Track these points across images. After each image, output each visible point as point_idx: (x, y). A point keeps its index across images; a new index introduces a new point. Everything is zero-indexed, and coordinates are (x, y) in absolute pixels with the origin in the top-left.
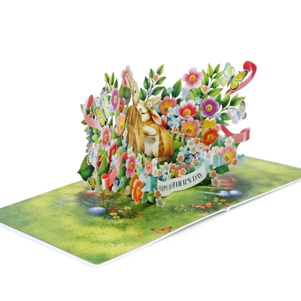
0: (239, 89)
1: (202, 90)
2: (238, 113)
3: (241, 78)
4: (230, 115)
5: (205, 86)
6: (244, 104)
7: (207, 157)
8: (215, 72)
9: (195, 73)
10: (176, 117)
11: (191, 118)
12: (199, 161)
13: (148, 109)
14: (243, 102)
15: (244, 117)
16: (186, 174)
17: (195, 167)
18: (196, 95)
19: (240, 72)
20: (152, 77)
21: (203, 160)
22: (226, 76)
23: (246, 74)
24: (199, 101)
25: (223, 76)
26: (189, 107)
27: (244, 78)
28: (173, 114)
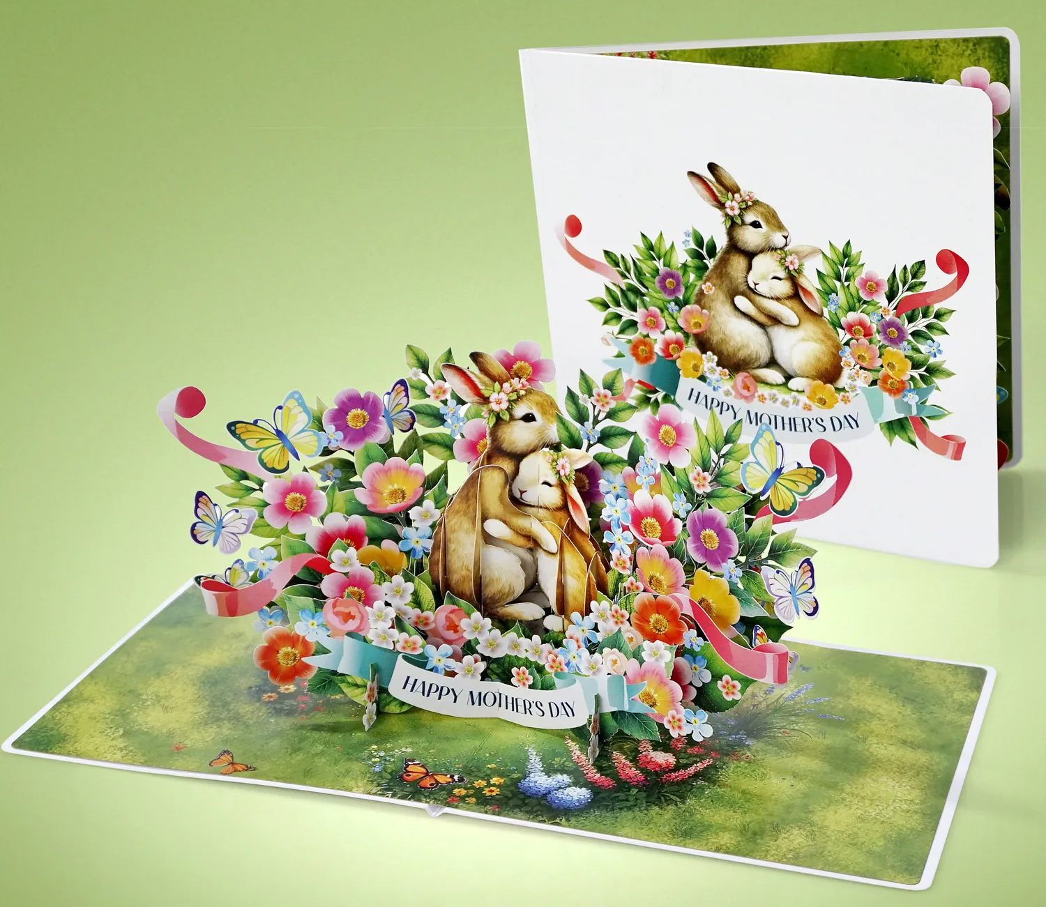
0: (795, 518)
1: (692, 481)
2: (792, 591)
3: (804, 488)
4: (769, 586)
5: (699, 469)
6: (812, 570)
7: (588, 669)
8: (727, 440)
9: (675, 424)
10: (625, 528)
11: (660, 548)
12: (566, 669)
13: (560, 477)
14: (808, 561)
15: (811, 611)
16: (530, 687)
17: (556, 680)
18: (676, 488)
19: (799, 465)
20: (591, 395)
21: (578, 673)
22: (758, 463)
23: (819, 481)
24: (682, 506)
25: (750, 458)
26: (657, 513)
27: (810, 488)
28: (615, 516)
